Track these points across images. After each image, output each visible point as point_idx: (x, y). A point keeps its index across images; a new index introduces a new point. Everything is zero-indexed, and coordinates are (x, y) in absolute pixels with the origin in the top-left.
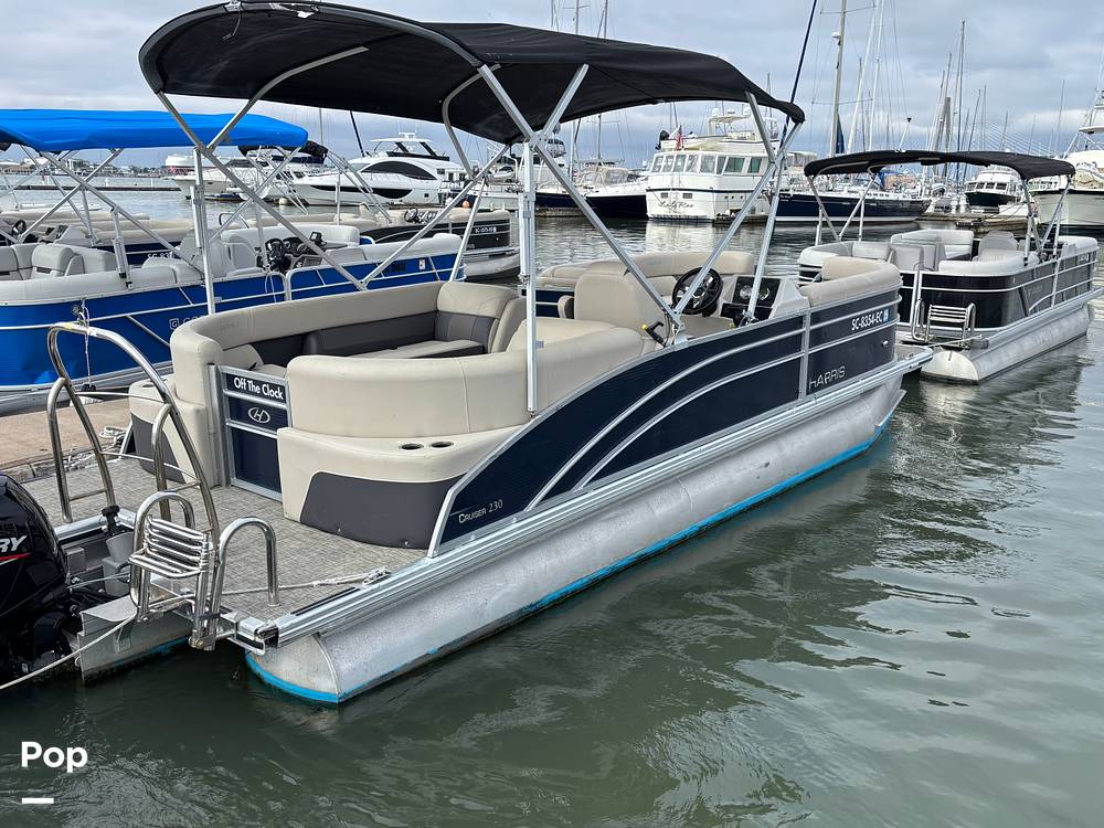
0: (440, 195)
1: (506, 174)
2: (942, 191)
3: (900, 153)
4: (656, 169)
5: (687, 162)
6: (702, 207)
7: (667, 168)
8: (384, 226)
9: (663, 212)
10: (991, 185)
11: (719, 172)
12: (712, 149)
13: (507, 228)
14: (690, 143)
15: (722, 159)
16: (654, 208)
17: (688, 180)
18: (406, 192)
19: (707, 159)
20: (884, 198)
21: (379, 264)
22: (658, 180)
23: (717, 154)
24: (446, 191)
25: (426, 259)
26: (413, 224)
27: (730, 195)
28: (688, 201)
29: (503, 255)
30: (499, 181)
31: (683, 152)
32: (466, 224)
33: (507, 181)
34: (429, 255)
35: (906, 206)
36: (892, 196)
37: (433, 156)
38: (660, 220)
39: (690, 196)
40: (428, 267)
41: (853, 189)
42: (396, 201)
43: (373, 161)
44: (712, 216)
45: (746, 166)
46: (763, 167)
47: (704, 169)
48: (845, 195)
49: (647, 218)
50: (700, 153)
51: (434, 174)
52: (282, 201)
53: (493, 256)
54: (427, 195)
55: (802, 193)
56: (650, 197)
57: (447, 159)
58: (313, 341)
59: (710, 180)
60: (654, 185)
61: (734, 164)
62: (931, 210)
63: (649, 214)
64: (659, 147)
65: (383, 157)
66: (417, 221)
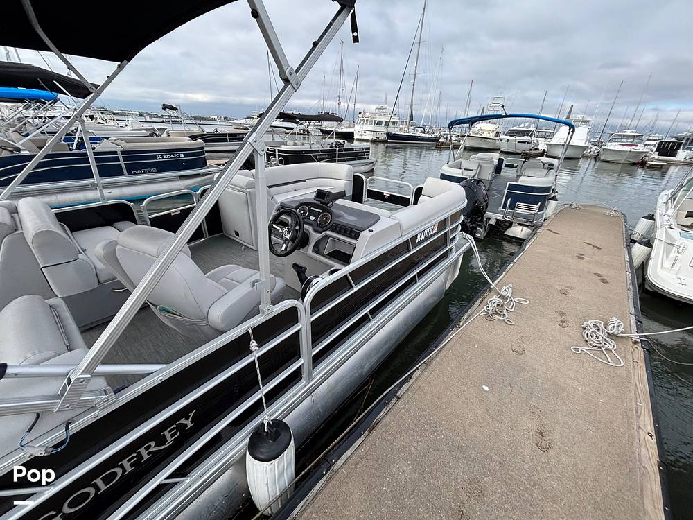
4: (357, 123)
7: (360, 123)
9: (358, 137)
11: (374, 125)
14: (367, 116)
17: (365, 127)
19: (371, 121)
23: (374, 120)
27: (377, 133)
31: (364, 118)
38: (358, 140)
39: (365, 132)
44: (371, 139)
45: (384, 123)
49: (354, 139)
55: (396, 133)
56: (355, 132)
59: (371, 128)
60: (356, 129)
61: (379, 123)
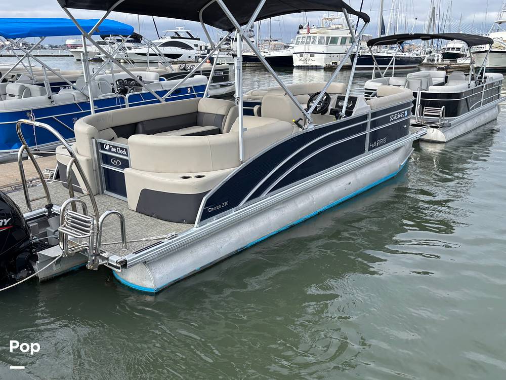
0: (196, 57)
1: (227, 46)
2: (431, 52)
3: (412, 35)
4: (297, 43)
5: (312, 40)
6: (320, 61)
7: (303, 43)
8: (170, 72)
9: (301, 63)
10: (453, 49)
11: (327, 44)
12: (323, 33)
13: (228, 72)
14: (313, 30)
15: (328, 38)
16: (297, 62)
17: (313, 48)
18: (179, 56)
19: (321, 38)
20: (404, 56)
21: (169, 90)
22: (299, 48)
23: (326, 36)
24: (199, 55)
25: (191, 88)
26: (184, 71)
27: (332, 55)
28: (313, 58)
29: (226, 85)
30: (224, 49)
31: (310, 35)
32: (210, 71)
33: (227, 50)
34: (192, 86)
35: (414, 60)
36: (407, 55)
37: (192, 38)
38: (299, 67)
39: (313, 56)
40: (192, 91)
41: (389, 52)
42: (175, 60)
43: (164, 41)
44: (324, 65)
45: (339, 41)
46: (348, 41)
47: (320, 43)
48: (385, 55)
49: (294, 67)
50: (318, 35)
51: (193, 46)
52: (122, 61)
53: (222, 86)
54: (190, 57)
55: (365, 54)
56: (294, 56)
57: (199, 39)
58: (140, 126)
59: (322, 48)
60: (296, 51)
61: (334, 41)
62: (425, 61)
63: (294, 65)
64: (298, 33)
65: (168, 39)
66: (186, 70)
